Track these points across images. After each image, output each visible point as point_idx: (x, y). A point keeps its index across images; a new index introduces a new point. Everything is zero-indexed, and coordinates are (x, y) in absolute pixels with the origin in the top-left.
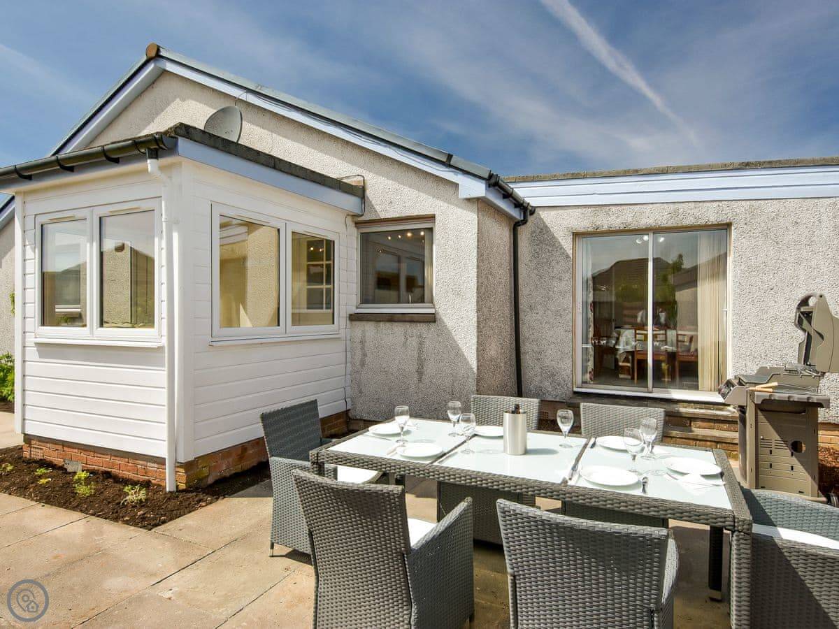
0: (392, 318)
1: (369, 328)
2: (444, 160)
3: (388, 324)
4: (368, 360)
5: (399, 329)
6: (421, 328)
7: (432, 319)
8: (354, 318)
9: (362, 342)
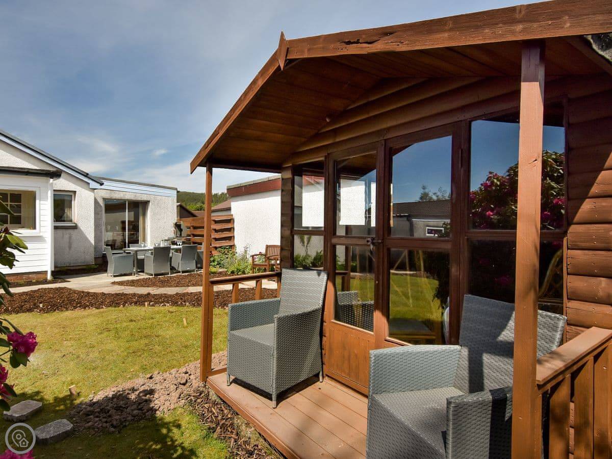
2: (85, 174)
6: (70, 231)
7: (75, 227)
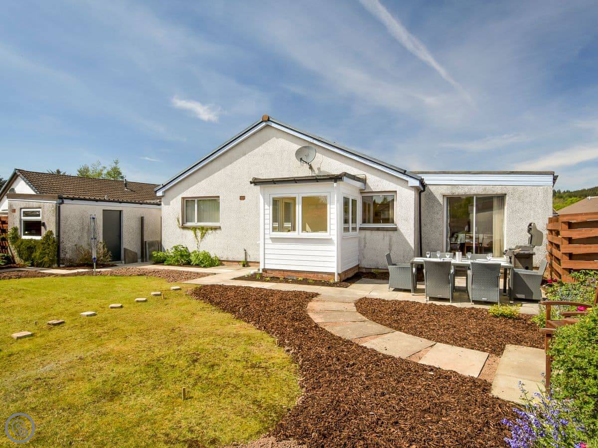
0: (378, 229)
1: (368, 233)
2: (403, 172)
3: (377, 232)
4: (367, 245)
5: (381, 233)
6: (391, 233)
7: (395, 229)
8: (361, 229)
9: (365, 238)
